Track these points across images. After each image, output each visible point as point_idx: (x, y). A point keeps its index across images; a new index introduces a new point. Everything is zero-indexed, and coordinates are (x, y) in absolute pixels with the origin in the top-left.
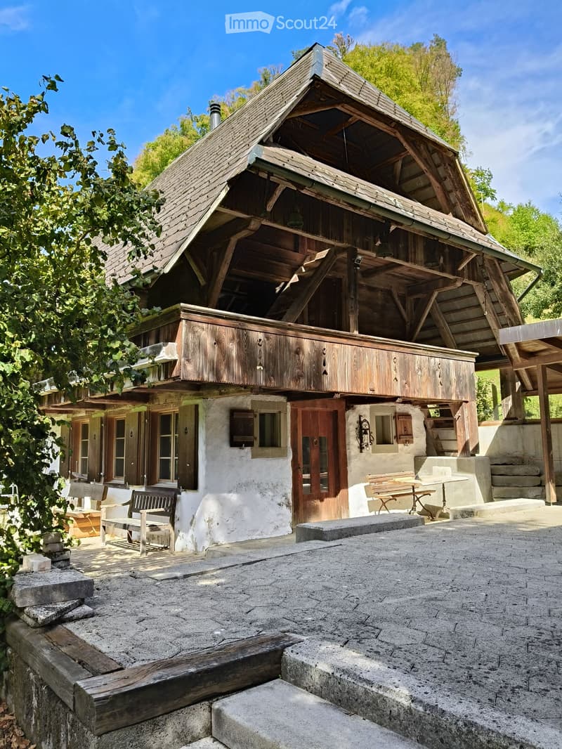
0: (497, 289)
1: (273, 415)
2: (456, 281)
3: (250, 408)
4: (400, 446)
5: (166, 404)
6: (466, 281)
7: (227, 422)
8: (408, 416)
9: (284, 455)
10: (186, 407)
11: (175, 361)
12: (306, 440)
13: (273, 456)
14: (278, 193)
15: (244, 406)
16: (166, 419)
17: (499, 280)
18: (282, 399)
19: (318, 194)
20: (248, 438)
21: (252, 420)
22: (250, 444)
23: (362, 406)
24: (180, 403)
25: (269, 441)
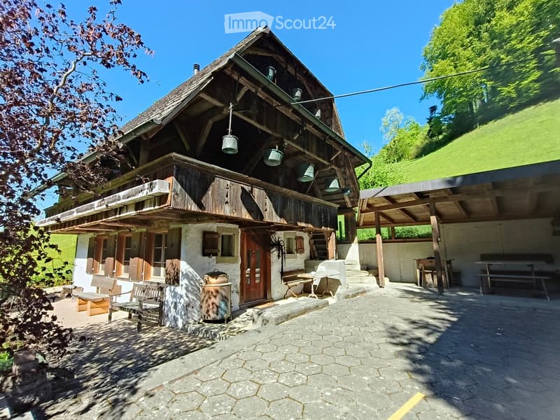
0: (348, 172)
1: (230, 236)
2: (329, 166)
3: (216, 231)
4: (298, 254)
5: (160, 228)
6: (333, 167)
7: (201, 240)
8: (301, 238)
9: (235, 262)
10: (173, 229)
11: (167, 194)
12: (248, 252)
13: (229, 262)
14: (243, 92)
15: (212, 230)
16: (159, 237)
17: (349, 167)
18: (237, 226)
19: (267, 98)
20: (215, 251)
21: (217, 239)
22: (215, 254)
23: (280, 232)
24: (169, 227)
25: (228, 253)
